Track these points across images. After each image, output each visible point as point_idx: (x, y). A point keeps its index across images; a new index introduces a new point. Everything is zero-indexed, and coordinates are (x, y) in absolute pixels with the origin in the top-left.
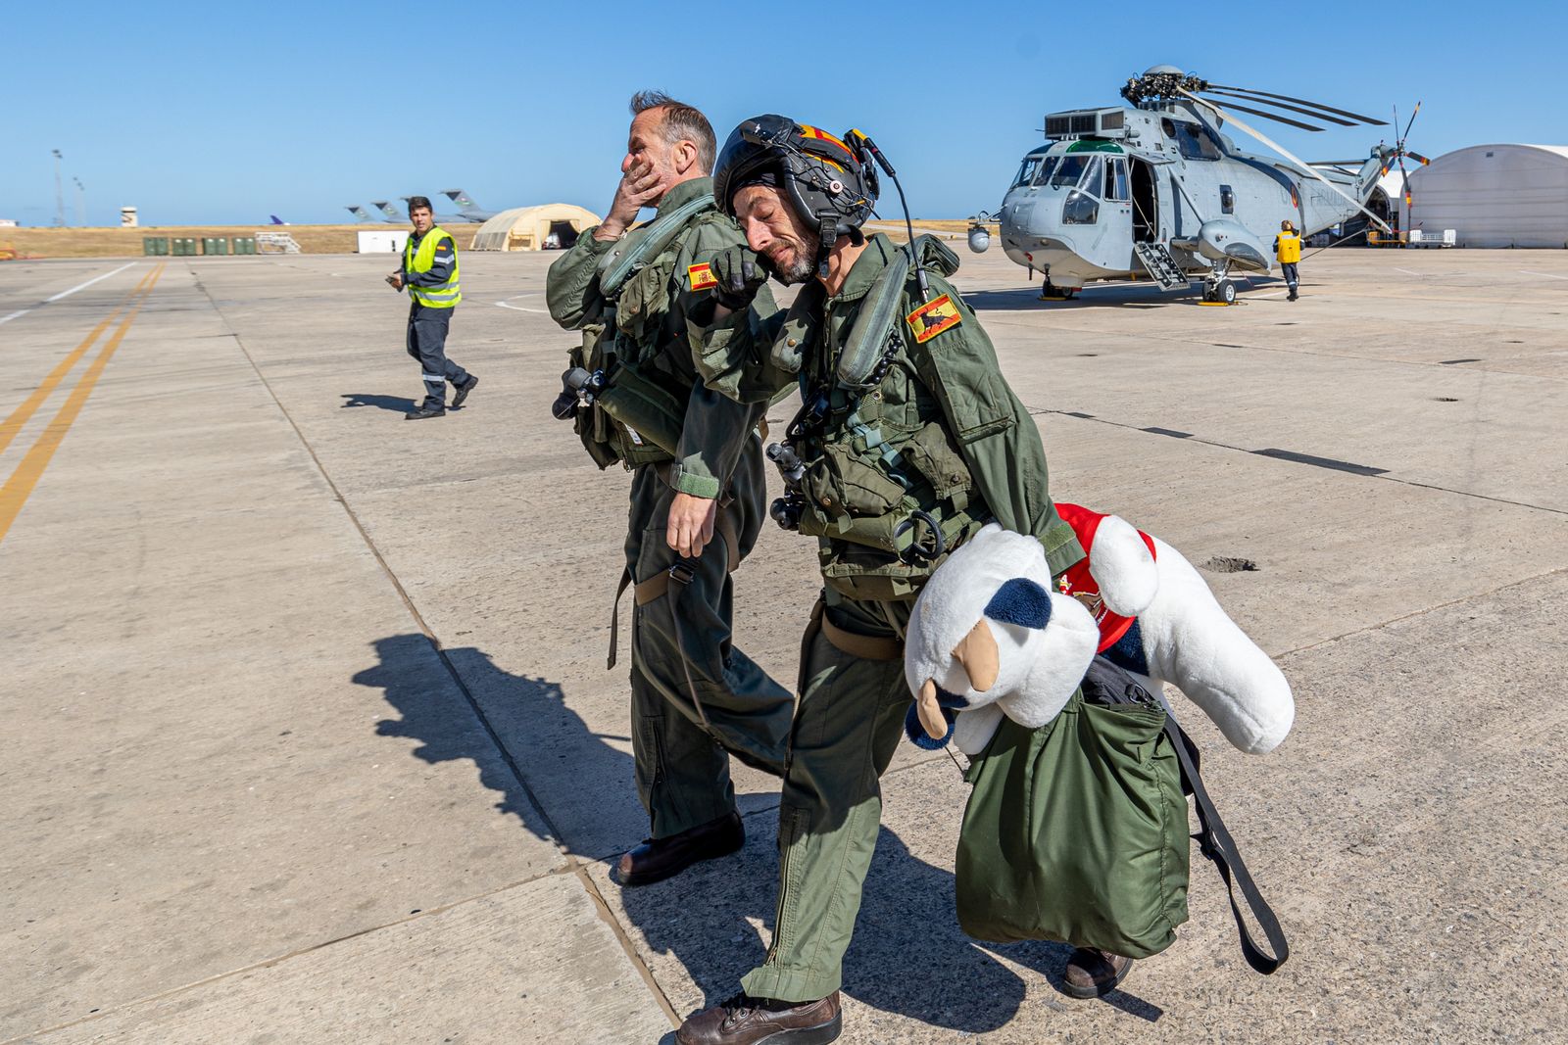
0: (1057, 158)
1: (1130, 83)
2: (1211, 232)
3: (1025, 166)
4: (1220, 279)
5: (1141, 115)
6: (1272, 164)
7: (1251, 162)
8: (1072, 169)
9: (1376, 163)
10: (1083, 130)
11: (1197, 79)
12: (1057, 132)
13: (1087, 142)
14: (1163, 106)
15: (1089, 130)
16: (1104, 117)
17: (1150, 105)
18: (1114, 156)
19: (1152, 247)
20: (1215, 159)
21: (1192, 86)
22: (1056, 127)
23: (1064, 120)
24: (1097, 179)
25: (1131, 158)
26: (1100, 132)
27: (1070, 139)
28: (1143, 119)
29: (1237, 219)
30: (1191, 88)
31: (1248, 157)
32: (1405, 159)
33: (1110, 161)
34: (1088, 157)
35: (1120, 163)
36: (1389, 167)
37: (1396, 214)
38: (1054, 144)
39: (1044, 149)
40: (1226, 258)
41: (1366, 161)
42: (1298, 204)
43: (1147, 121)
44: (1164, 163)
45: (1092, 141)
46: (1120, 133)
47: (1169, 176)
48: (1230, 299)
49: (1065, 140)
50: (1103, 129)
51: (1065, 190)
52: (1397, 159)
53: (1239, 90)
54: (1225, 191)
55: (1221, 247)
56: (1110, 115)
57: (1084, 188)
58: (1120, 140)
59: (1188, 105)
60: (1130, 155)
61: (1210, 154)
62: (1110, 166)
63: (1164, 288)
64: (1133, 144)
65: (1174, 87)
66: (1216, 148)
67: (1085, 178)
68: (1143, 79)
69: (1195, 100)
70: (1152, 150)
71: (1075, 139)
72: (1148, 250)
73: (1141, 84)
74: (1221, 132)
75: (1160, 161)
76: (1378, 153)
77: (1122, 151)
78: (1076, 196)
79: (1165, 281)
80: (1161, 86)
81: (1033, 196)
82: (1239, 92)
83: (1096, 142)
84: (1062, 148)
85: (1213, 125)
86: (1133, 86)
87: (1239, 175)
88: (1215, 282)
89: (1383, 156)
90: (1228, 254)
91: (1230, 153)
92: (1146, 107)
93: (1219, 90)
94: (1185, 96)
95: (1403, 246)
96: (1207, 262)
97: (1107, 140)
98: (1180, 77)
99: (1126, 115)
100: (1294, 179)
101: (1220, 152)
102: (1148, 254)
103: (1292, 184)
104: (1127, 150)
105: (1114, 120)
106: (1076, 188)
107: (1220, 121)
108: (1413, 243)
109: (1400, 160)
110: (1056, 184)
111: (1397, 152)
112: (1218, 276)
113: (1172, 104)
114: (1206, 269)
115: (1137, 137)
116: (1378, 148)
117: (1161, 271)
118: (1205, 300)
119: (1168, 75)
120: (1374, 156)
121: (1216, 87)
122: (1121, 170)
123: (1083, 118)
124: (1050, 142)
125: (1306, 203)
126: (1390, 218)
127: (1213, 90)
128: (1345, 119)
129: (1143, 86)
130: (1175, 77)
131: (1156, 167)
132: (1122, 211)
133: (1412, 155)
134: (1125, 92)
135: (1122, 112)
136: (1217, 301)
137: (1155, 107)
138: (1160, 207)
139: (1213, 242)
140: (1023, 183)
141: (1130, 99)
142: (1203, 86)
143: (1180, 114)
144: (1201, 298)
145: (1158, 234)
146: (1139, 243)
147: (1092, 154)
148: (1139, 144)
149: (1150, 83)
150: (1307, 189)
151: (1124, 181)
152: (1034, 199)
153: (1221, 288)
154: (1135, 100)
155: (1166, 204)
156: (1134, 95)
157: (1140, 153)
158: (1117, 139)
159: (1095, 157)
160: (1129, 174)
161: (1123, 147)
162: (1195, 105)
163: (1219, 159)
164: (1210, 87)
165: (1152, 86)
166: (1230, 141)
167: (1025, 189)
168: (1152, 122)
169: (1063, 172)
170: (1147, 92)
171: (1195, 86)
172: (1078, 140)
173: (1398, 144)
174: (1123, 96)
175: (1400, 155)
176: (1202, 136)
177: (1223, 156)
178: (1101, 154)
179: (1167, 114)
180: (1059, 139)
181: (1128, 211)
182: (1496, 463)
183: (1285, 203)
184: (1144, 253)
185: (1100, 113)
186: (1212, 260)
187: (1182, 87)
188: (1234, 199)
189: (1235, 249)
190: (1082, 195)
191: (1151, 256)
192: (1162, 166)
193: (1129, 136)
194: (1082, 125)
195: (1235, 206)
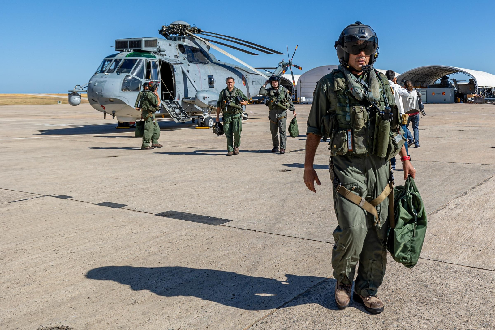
0: (120, 60)
1: (163, 28)
2: (201, 96)
3: (103, 64)
4: (206, 117)
5: (168, 42)
6: (234, 67)
7: (224, 66)
8: (128, 65)
9: (281, 69)
10: (135, 47)
11: (196, 28)
12: (122, 47)
13: (137, 53)
14: (179, 39)
15: (138, 47)
16: (146, 42)
17: (173, 38)
18: (149, 59)
19: (172, 103)
20: (205, 63)
21: (194, 31)
22: (121, 45)
23: (126, 42)
24: (142, 71)
26: (144, 48)
27: (128, 51)
28: (168, 44)
29: (216, 90)
32: (292, 67)
33: (149, 62)
34: (136, 60)
35: (155, 63)
36: (286, 70)
37: (296, 91)
38: (119, 53)
39: (114, 56)
40: (208, 107)
41: (276, 68)
42: (246, 85)
43: (170, 45)
44: (179, 64)
45: (140, 53)
46: (155, 49)
47: (181, 70)
48: (211, 126)
49: (125, 51)
50: (146, 46)
51: (123, 75)
54: (210, 78)
56: (150, 41)
57: (134, 74)
58: (155, 52)
59: (192, 39)
60: (160, 60)
61: (203, 61)
62: (148, 64)
63: (177, 121)
64: (162, 55)
65: (184, 30)
66: (206, 59)
67: (135, 69)
68: (169, 26)
69: (195, 37)
70: (172, 58)
71: (131, 51)
72: (169, 104)
73: (168, 28)
74: (209, 52)
75: (176, 63)
76: (282, 64)
77: (155, 58)
78: (130, 78)
79: (178, 118)
80: (178, 30)
81: (106, 77)
83: (142, 53)
84: (123, 55)
85: (205, 49)
86: (165, 29)
87: (217, 71)
88: (203, 118)
89: (284, 66)
90: (209, 105)
91: (214, 61)
92: (171, 39)
93: (209, 34)
94: (190, 35)
97: (148, 52)
98: (187, 27)
99: (158, 41)
100: (244, 74)
102: (169, 106)
103: (243, 76)
104: (158, 57)
105: (152, 43)
106: (129, 74)
107: (209, 48)
110: (119, 72)
111: (289, 64)
113: (184, 38)
115: (164, 51)
116: (282, 62)
117: (176, 113)
119: (182, 25)
120: (280, 66)
122: (155, 66)
123: (135, 42)
124: (117, 52)
125: (250, 84)
127: (205, 33)
128: (268, 51)
129: (169, 30)
130: (185, 26)
131: (174, 66)
133: (295, 66)
134: (161, 32)
136: (204, 126)
137: (175, 39)
138: (176, 84)
139: (202, 100)
140: (102, 71)
141: (163, 35)
142: (199, 31)
143: (187, 43)
145: (175, 96)
146: (165, 100)
147: (139, 58)
148: (166, 55)
149: (173, 28)
150: (250, 78)
151: (157, 72)
152: (106, 79)
153: (206, 121)
154: (166, 36)
155: (180, 83)
156: (165, 33)
157: (166, 59)
158: (153, 52)
159: (140, 60)
160: (159, 68)
161: (156, 56)
162: (196, 39)
163: (207, 63)
164: (202, 32)
165: (174, 30)
166: (214, 56)
167: (102, 74)
168: (173, 45)
169: (123, 67)
170: (172, 32)
173: (289, 61)
175: (290, 66)
176: (199, 53)
177: (209, 62)
178: (144, 59)
179: (181, 42)
180: (123, 51)
183: (240, 84)
185: (144, 40)
186: (203, 108)
187: (189, 31)
188: (215, 81)
189: (212, 103)
190: (133, 78)
191: (171, 106)
192: (177, 65)
193: (160, 51)
194: (135, 44)
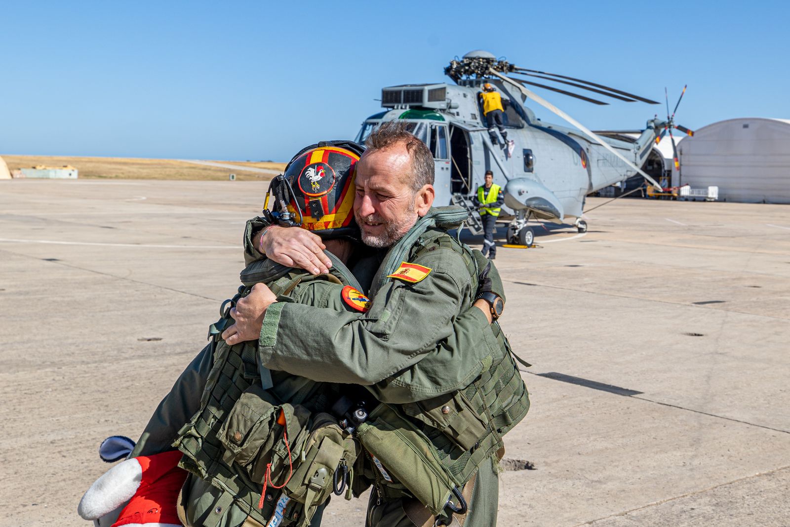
1: (452, 64)
2: (515, 188)
3: (364, 129)
4: (521, 227)
5: (461, 90)
6: (565, 132)
7: (549, 131)
9: (651, 133)
10: (413, 101)
11: (506, 63)
12: (391, 102)
13: (416, 111)
14: (478, 83)
15: (417, 101)
16: (430, 92)
17: (468, 82)
18: (437, 124)
19: (466, 198)
20: (519, 127)
21: (502, 68)
22: (390, 98)
23: (398, 93)
25: (451, 125)
26: (427, 104)
27: (402, 108)
28: (461, 93)
29: (536, 176)
30: (502, 70)
31: (546, 126)
32: (674, 130)
33: (433, 128)
34: (416, 124)
35: (442, 130)
36: (661, 136)
37: (669, 172)
38: (388, 111)
39: (380, 116)
40: (527, 209)
41: (642, 132)
42: (587, 165)
43: (465, 96)
44: (478, 131)
45: (419, 111)
46: (443, 105)
47: (481, 140)
48: (529, 243)
49: (397, 108)
50: (430, 100)
52: (667, 131)
53: (540, 72)
54: (527, 154)
55: (522, 200)
56: (435, 90)
58: (443, 110)
59: (499, 83)
60: (450, 123)
61: (516, 123)
62: (434, 132)
63: (474, 232)
64: (453, 114)
65: (487, 68)
66: (521, 118)
68: (462, 62)
69: (504, 80)
70: (468, 119)
71: (406, 108)
72: (462, 201)
73: (461, 65)
74: (525, 105)
75: (474, 129)
76: (653, 125)
77: (443, 120)
79: (476, 226)
80: (477, 68)
82: (540, 74)
83: (423, 112)
85: (519, 100)
86: (455, 66)
87: (539, 140)
88: (517, 229)
89: (657, 128)
90: (528, 206)
91: (532, 123)
92: (464, 84)
93: (524, 72)
94: (496, 76)
95: (675, 199)
96: (511, 212)
97: (432, 110)
98: (493, 61)
99: (448, 90)
100: (584, 145)
101: (523, 122)
102: (462, 204)
103: (582, 149)
104: (448, 119)
105: (438, 94)
107: (524, 97)
108: (683, 197)
109: (670, 131)
111: (668, 125)
112: (519, 223)
114: (510, 217)
115: (456, 108)
116: (653, 121)
117: (473, 218)
118: (508, 243)
119: (483, 59)
120: (649, 127)
121: (521, 70)
122: (442, 135)
123: (413, 92)
124: (385, 110)
125: (593, 165)
126: (664, 175)
127: (519, 71)
128: (627, 97)
129: (462, 67)
130: (488, 61)
131: (471, 134)
132: (443, 168)
133: (680, 128)
134: (448, 71)
135: (445, 88)
136: (518, 244)
137: (471, 84)
138: (474, 166)
139: (515, 195)
141: (452, 77)
142: (511, 68)
144: (505, 240)
145: (471, 188)
146: (456, 194)
147: (419, 121)
148: (458, 114)
149: (468, 65)
150: (594, 154)
151: (445, 144)
153: (522, 234)
154: (455, 78)
155: (479, 163)
156: (454, 73)
157: (458, 121)
158: (441, 110)
159: (422, 124)
160: (449, 138)
161: (445, 116)
162: (505, 83)
163: (522, 127)
164: (516, 69)
165: (470, 67)
166: (532, 113)
168: (468, 96)
170: (466, 72)
171: (505, 68)
172: (408, 109)
173: (669, 118)
174: (446, 74)
175: (670, 127)
177: (526, 125)
178: (427, 122)
180: (393, 107)
181: (447, 169)
182: (726, 388)
183: (576, 164)
184: (459, 203)
185: (427, 88)
186: (515, 210)
187: (495, 69)
188: (534, 160)
189: (534, 202)
191: (465, 206)
192: (476, 133)
193: (450, 108)
194: (412, 97)
195: (536, 166)
